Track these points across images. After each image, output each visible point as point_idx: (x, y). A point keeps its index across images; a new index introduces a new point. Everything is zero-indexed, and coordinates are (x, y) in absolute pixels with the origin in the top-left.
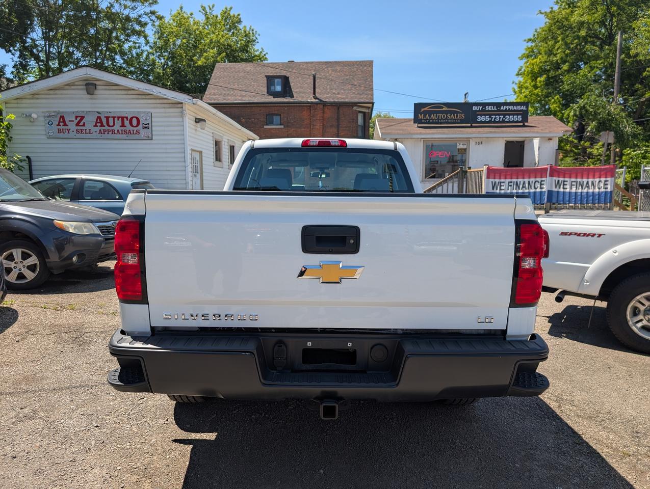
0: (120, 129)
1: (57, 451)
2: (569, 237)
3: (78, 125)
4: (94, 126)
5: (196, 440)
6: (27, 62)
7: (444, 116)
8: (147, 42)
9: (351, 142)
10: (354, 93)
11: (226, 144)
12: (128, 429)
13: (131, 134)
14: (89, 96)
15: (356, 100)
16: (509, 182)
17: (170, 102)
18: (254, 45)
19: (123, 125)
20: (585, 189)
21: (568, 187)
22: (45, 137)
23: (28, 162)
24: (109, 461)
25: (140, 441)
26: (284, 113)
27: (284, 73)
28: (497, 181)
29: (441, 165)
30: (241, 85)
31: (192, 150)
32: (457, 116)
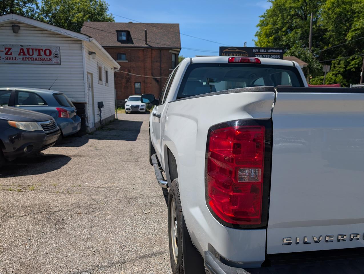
0: (38, 57)
3: (6, 54)
4: (19, 55)
7: (237, 55)
8: (38, 8)
10: (169, 42)
11: (104, 70)
13: (45, 61)
14: (15, 34)
15: (171, 46)
17: (73, 39)
18: (106, 12)
19: (39, 55)
26: (128, 53)
27: (127, 29)
30: (101, 36)
31: (88, 73)
32: (244, 55)
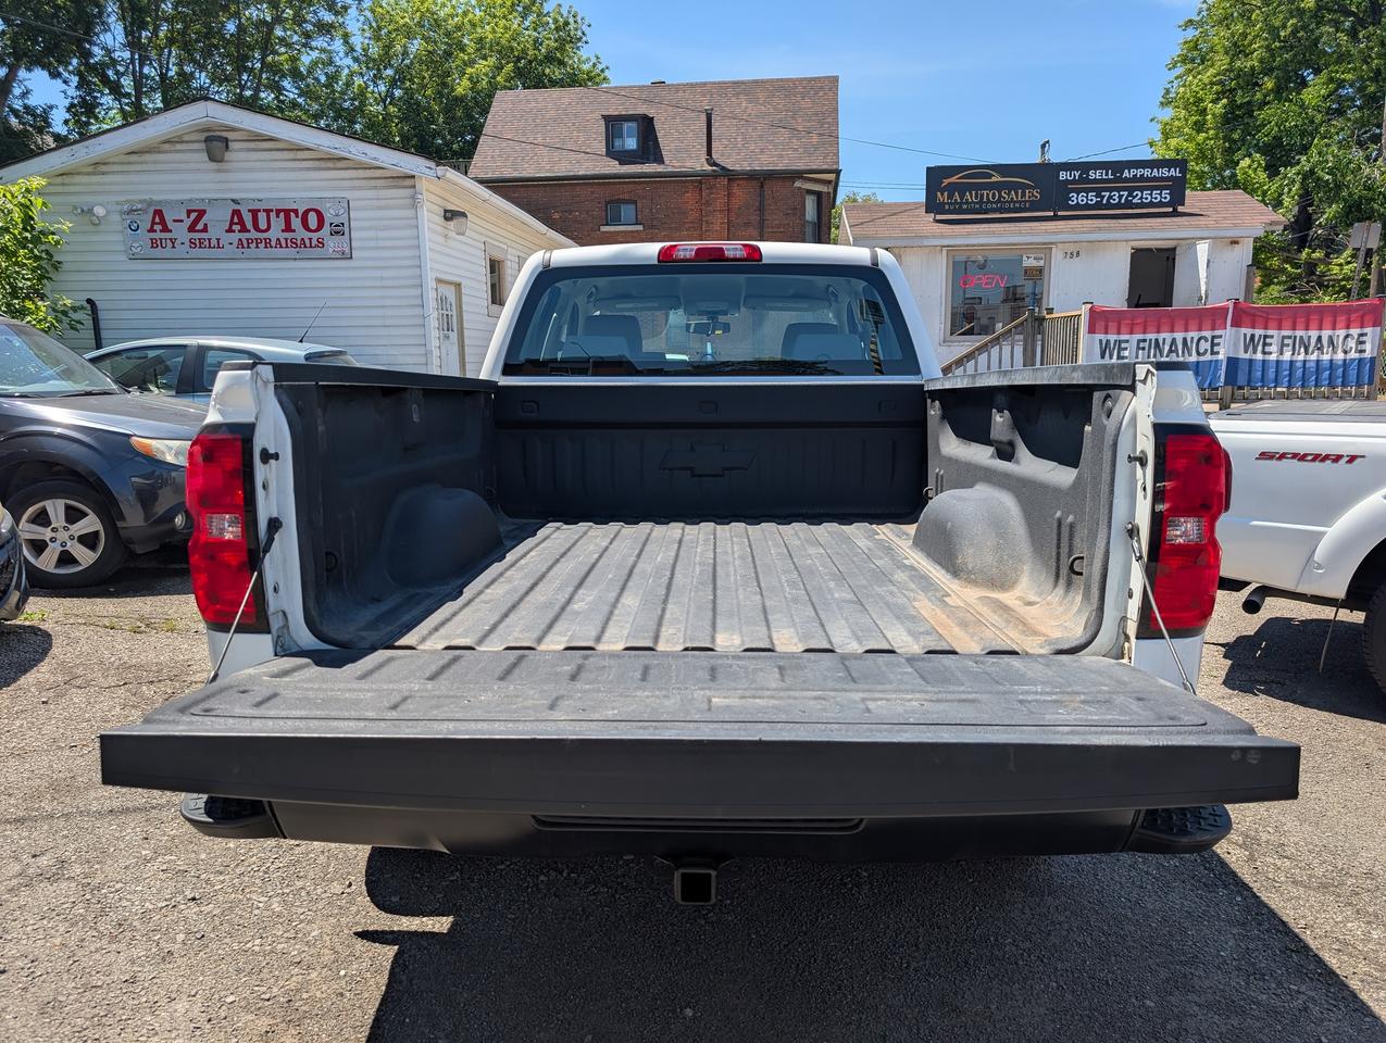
0: (283, 236)
1: (97, 956)
2: (1279, 462)
3: (192, 229)
4: (227, 231)
5: (409, 933)
6: (97, 97)
7: (994, 195)
8: (349, 49)
9: (772, 249)
10: (796, 150)
12: (261, 905)
13: (305, 247)
14: (213, 165)
15: (801, 165)
16: (1139, 341)
17: (388, 174)
18: (578, 49)
19: (288, 228)
20: (1313, 353)
21: (1274, 348)
22: (123, 258)
23: (90, 312)
24: (209, 981)
25: (286, 935)
26: (644, 197)
27: (642, 109)
28: (1112, 338)
29: (989, 308)
30: (551, 138)
31: (439, 281)
32: (1023, 195)
